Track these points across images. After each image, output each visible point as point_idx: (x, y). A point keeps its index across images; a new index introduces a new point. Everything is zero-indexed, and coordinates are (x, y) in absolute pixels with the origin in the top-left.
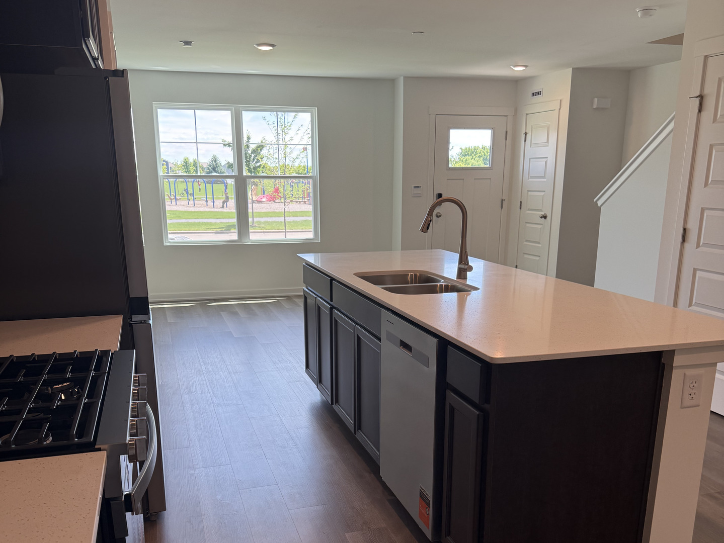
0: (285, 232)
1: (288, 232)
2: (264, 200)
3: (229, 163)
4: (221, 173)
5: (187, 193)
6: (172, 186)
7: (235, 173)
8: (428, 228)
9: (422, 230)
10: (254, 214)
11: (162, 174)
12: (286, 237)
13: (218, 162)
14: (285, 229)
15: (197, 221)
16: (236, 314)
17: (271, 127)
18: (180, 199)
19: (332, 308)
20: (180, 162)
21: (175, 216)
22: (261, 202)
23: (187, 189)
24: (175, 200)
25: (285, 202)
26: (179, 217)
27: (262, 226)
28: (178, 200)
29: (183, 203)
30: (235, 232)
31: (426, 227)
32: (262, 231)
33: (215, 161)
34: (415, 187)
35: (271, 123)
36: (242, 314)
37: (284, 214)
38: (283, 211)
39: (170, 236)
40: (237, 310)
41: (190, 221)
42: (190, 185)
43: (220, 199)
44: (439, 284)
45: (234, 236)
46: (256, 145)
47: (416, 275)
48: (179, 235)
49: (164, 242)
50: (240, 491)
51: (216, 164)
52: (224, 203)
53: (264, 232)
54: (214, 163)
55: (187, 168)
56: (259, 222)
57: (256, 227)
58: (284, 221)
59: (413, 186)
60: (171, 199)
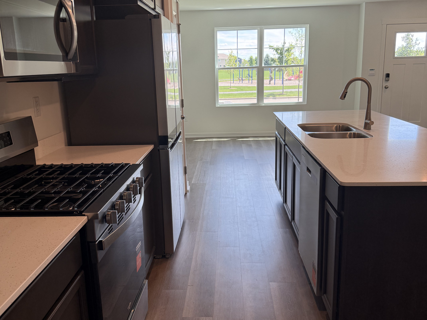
0: (298, 98)
1: (300, 97)
2: (292, 79)
3: (272, 58)
4: (269, 65)
5: (249, 76)
6: (241, 73)
7: (258, 65)
8: (345, 97)
9: (341, 98)
10: (284, 87)
11: (218, 67)
12: (298, 101)
13: (269, 58)
14: (299, 96)
15: (251, 92)
16: (250, 145)
17: (294, 37)
18: (245, 80)
19: (286, 145)
20: (247, 59)
21: (240, 89)
22: (291, 80)
23: (249, 74)
24: (242, 80)
25: (299, 80)
26: (242, 90)
27: (288, 94)
28: (243, 80)
29: (246, 82)
30: (256, 99)
31: (344, 96)
32: (288, 97)
33: (268, 58)
34: (371, 70)
35: (293, 34)
36: (254, 146)
37: (299, 87)
38: (298, 85)
39: (220, 101)
40: (252, 144)
41: (247, 92)
42: (250, 72)
43: (267, 79)
44: (349, 132)
45: (255, 101)
46: (287, 48)
47: (339, 126)
48: (229, 100)
49: (216, 105)
50: (218, 248)
51: (268, 59)
52: (270, 81)
53: (289, 98)
54: (267, 59)
55: (251, 62)
56: (287, 92)
57: (284, 95)
58: (298, 91)
59: (369, 69)
60: (240, 80)
